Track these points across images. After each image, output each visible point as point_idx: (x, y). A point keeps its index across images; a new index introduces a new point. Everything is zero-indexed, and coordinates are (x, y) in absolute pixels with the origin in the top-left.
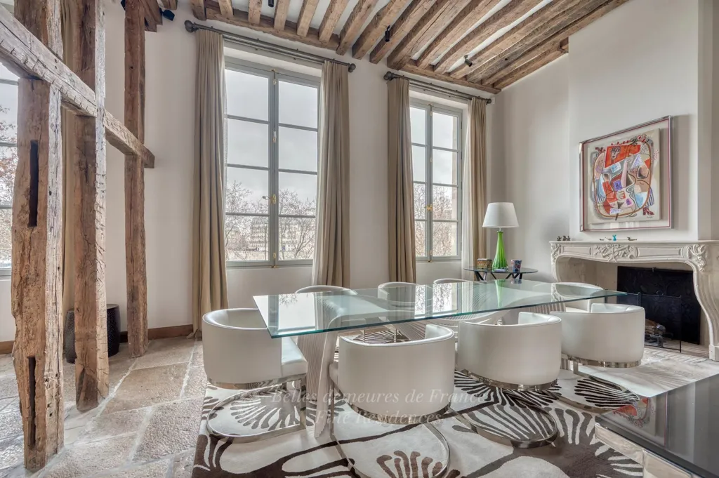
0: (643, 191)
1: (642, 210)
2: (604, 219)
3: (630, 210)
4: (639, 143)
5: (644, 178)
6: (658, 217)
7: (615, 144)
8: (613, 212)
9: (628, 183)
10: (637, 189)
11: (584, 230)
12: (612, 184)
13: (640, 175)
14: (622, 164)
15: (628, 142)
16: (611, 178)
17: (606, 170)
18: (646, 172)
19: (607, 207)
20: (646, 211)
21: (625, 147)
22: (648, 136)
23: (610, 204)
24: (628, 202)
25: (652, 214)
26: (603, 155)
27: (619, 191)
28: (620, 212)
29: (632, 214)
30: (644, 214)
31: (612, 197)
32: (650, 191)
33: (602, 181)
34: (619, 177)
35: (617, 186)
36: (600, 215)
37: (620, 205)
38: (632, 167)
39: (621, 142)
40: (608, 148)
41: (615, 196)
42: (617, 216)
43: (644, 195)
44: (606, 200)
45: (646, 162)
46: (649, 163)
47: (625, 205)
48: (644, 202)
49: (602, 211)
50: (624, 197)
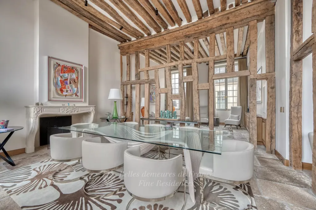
0: (75, 87)
1: (75, 95)
2: (60, 96)
3: (71, 94)
4: (74, 70)
5: (76, 83)
6: (80, 98)
7: (65, 65)
8: (65, 93)
9: (70, 83)
10: (74, 86)
11: (49, 100)
12: (64, 81)
13: (75, 81)
14: (68, 75)
15: (70, 67)
16: (63, 79)
17: (61, 74)
18: (76, 81)
19: (62, 91)
20: (76, 95)
21: (69, 68)
22: (77, 68)
23: (63, 90)
24: (70, 90)
25: (78, 96)
26: (60, 68)
27: (67, 85)
28: (67, 94)
29: (71, 95)
30: (76, 96)
31: (64, 87)
32: (78, 88)
33: (59, 79)
34: (67, 79)
35: (66, 83)
36: (58, 94)
37: (67, 91)
38: (72, 77)
39: (68, 66)
40: (62, 65)
41: (65, 87)
42: (66, 95)
43: (76, 89)
44: (61, 88)
45: (76, 77)
46: (77, 78)
47: (69, 91)
48: (76, 92)
49: (60, 92)
50: (69, 88)
